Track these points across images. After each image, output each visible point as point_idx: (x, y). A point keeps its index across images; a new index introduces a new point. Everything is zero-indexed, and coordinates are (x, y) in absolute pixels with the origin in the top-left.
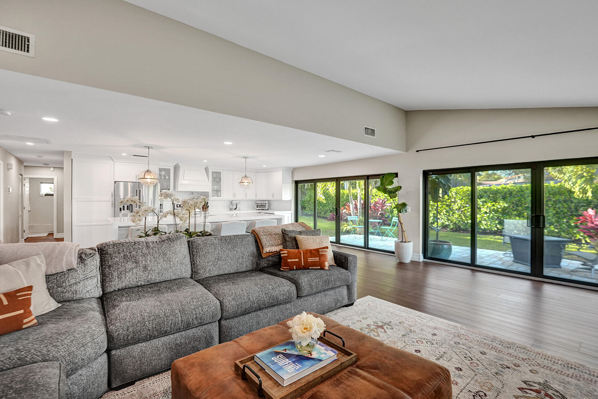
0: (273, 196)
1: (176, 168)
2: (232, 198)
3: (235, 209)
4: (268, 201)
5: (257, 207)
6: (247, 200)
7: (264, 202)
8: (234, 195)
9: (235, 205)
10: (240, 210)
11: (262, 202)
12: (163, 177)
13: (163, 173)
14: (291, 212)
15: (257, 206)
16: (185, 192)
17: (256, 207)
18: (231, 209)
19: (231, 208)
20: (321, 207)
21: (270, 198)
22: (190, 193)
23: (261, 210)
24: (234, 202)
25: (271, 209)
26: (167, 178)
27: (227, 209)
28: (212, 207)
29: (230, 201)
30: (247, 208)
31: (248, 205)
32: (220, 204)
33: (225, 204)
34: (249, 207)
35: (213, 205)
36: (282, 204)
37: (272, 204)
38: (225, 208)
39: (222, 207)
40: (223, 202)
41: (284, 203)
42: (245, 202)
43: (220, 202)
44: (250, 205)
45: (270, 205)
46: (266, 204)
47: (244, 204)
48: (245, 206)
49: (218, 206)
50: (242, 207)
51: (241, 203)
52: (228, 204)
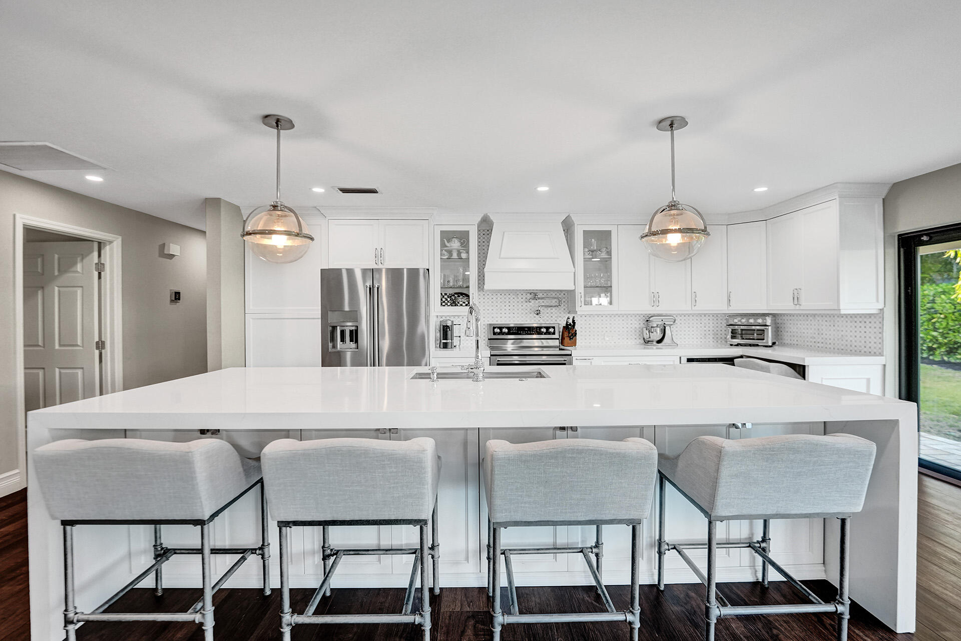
0: (796, 299)
1: (486, 227)
2: (647, 309)
3: (659, 342)
4: (774, 316)
5: (733, 337)
6: (700, 315)
7: (760, 321)
8: (655, 299)
9: (658, 330)
10: (674, 344)
11: (752, 321)
12: (455, 255)
13: (455, 244)
14: (881, 360)
15: (733, 332)
16: (515, 292)
17: (729, 336)
18: (647, 342)
19: (646, 337)
20: (935, 334)
21: (782, 305)
22: (529, 296)
23: (745, 345)
24: (655, 322)
25: (783, 345)
26: (464, 256)
27: (636, 343)
28: (590, 334)
29: (644, 318)
30: (699, 338)
31: (701, 331)
32: (615, 326)
33: (629, 328)
34: (705, 334)
35: (592, 328)
36: (834, 326)
37: (790, 326)
38: (627, 339)
39: (619, 335)
40: (623, 320)
41: (842, 326)
42: (693, 322)
43: (613, 320)
44: (709, 329)
45: (783, 331)
46: (768, 326)
47: (689, 327)
48: (693, 331)
49: (606, 331)
50: (681, 335)
51: (677, 324)
52: (637, 328)
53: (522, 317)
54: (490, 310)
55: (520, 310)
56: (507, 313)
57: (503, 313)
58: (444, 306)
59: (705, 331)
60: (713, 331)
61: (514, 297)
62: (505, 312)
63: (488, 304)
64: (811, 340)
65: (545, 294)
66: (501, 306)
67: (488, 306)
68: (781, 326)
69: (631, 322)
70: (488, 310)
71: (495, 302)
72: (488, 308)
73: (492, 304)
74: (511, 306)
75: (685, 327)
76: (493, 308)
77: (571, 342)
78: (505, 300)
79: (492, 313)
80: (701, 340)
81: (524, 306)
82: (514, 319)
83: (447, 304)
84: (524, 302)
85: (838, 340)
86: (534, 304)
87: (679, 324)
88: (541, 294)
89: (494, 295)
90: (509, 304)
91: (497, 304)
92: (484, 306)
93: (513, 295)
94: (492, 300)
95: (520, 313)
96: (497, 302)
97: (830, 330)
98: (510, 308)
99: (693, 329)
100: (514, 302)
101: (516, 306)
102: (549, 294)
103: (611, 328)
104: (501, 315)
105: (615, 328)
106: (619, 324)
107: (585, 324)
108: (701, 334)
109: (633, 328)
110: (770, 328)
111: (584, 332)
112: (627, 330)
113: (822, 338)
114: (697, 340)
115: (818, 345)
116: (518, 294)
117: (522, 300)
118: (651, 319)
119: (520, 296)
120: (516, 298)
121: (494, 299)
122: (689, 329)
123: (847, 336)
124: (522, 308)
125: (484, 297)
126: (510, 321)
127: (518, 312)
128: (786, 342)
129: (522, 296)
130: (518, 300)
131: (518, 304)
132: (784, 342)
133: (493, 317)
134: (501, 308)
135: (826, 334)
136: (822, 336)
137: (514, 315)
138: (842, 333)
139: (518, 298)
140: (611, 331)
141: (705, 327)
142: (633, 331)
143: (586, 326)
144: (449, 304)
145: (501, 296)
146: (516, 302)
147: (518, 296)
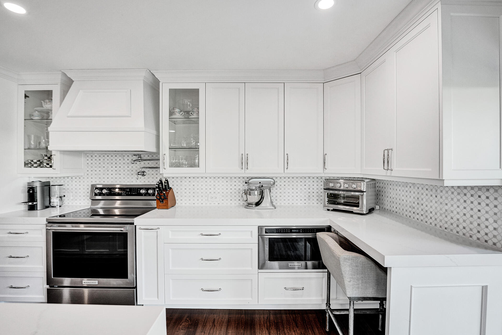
0: (386, 162)
2: (243, 172)
3: (258, 204)
4: (367, 180)
9: (257, 192)
15: (329, 196)
18: (248, 204)
24: (254, 184)
25: (384, 210)
27: (239, 204)
28: (194, 195)
29: (244, 180)
30: (303, 200)
31: (305, 192)
32: (219, 187)
33: (233, 189)
34: (309, 196)
35: (196, 189)
36: (436, 196)
37: (390, 191)
38: (231, 200)
39: (223, 196)
40: (227, 182)
41: (447, 198)
42: (297, 183)
43: (217, 182)
44: (313, 191)
45: (384, 196)
46: (363, 192)
47: (293, 189)
48: (297, 193)
49: (210, 193)
50: (285, 196)
51: (276, 185)
52: (241, 189)
53: (128, 178)
54: (98, 171)
55: (126, 171)
56: (114, 174)
57: (110, 174)
58: (36, 167)
59: (309, 192)
60: (317, 192)
61: (120, 158)
62: (112, 173)
63: (96, 165)
64: (410, 209)
65: (150, 156)
66: (108, 167)
67: (96, 167)
68: (382, 190)
69: (235, 184)
70: (96, 171)
71: (102, 163)
72: (96, 169)
73: (100, 165)
74: (118, 167)
75: (289, 189)
76: (100, 169)
77: (163, 205)
78: (112, 162)
79: (100, 174)
80: (305, 202)
81: (130, 167)
82: (120, 180)
83: (33, 166)
84: (130, 163)
85: (441, 215)
86: (139, 166)
87: (278, 185)
88: (146, 156)
89: (102, 156)
90: (116, 165)
91: (104, 165)
92: (92, 167)
93: (120, 156)
94: (100, 162)
95: (126, 174)
96: (104, 163)
97: (431, 201)
98: (116, 169)
99: (297, 191)
100: (120, 163)
101: (122, 167)
102: (154, 156)
103: (214, 189)
104: (108, 176)
105: (219, 189)
106: (223, 185)
107: (190, 185)
108: (305, 196)
109: (237, 189)
110: (365, 193)
111: (188, 193)
112: (231, 191)
113: (422, 210)
114: (301, 202)
115: (418, 216)
116: (124, 156)
117: (128, 161)
118: (250, 181)
119: (126, 158)
120: (122, 160)
121: (102, 160)
122: (293, 191)
123: (452, 212)
124: (128, 169)
125: (92, 158)
126: (116, 182)
127: (124, 173)
128: (388, 207)
129: (128, 158)
130: (124, 162)
131: (124, 165)
132: (385, 207)
133: (100, 178)
134: (108, 169)
135: (427, 206)
136: (422, 207)
137: (120, 176)
138: (446, 207)
139: (124, 160)
140: (214, 193)
141: (309, 189)
142: (237, 193)
143: (190, 187)
144: (35, 165)
145: (108, 158)
146: (122, 163)
147: (125, 158)
